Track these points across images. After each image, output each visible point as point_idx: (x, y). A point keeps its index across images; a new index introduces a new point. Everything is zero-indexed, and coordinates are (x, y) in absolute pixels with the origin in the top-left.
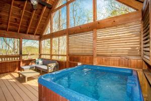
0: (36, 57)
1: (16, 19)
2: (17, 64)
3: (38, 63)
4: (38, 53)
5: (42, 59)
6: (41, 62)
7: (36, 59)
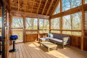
0: (48, 32)
1: (36, 4)
2: (36, 36)
3: (50, 36)
4: (49, 28)
5: (53, 34)
6: (52, 35)
7: (48, 33)
